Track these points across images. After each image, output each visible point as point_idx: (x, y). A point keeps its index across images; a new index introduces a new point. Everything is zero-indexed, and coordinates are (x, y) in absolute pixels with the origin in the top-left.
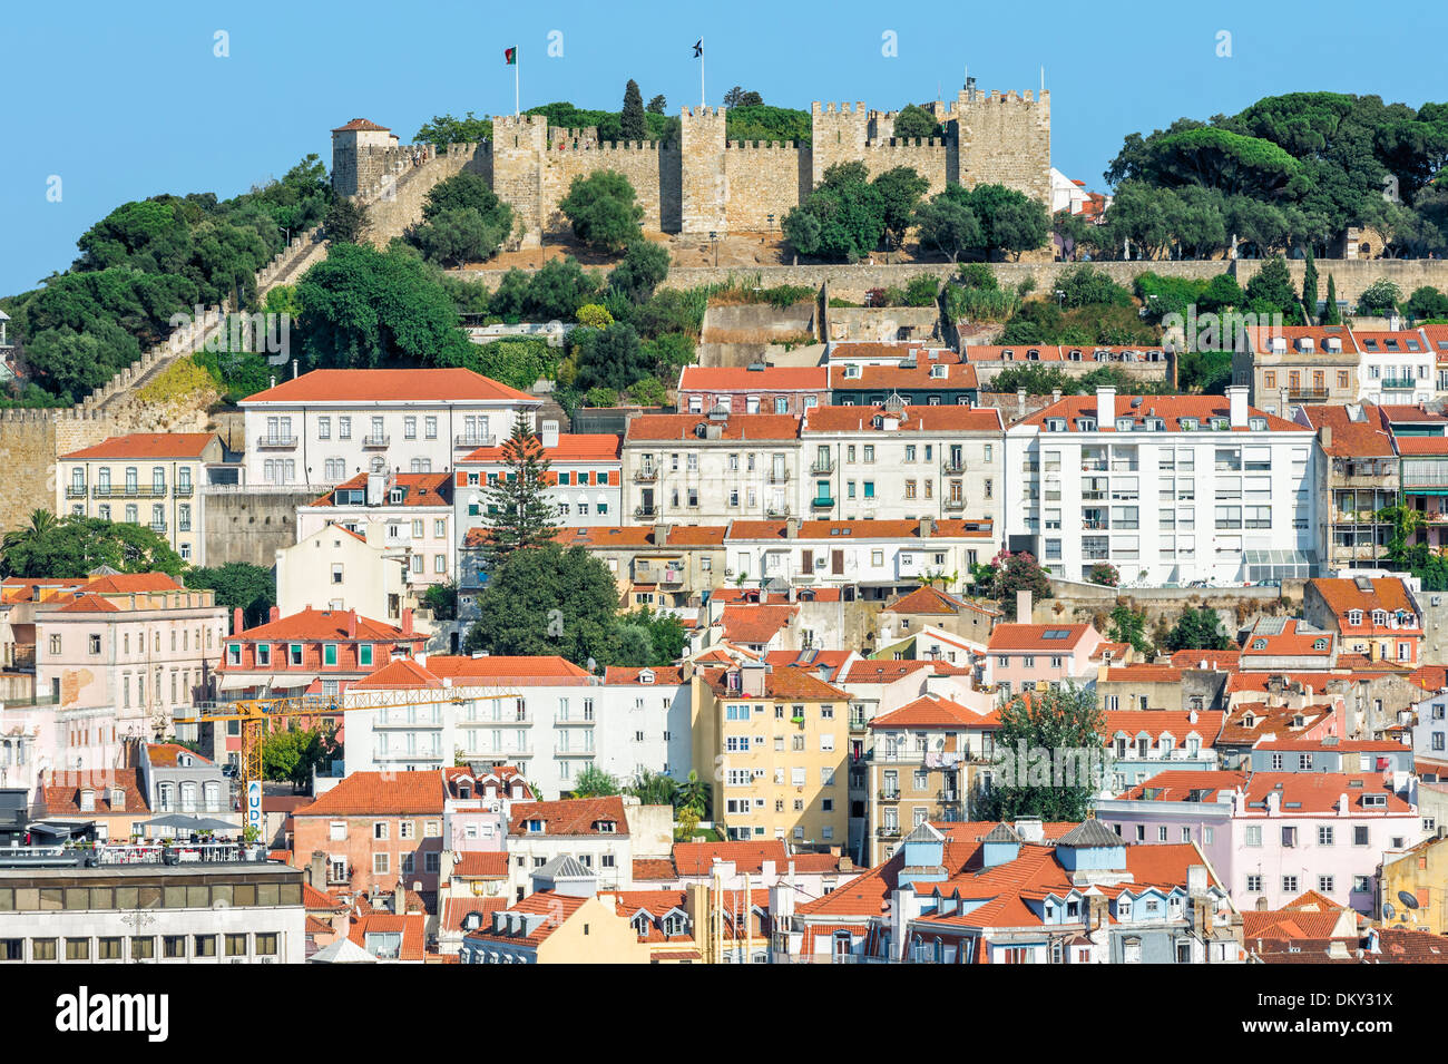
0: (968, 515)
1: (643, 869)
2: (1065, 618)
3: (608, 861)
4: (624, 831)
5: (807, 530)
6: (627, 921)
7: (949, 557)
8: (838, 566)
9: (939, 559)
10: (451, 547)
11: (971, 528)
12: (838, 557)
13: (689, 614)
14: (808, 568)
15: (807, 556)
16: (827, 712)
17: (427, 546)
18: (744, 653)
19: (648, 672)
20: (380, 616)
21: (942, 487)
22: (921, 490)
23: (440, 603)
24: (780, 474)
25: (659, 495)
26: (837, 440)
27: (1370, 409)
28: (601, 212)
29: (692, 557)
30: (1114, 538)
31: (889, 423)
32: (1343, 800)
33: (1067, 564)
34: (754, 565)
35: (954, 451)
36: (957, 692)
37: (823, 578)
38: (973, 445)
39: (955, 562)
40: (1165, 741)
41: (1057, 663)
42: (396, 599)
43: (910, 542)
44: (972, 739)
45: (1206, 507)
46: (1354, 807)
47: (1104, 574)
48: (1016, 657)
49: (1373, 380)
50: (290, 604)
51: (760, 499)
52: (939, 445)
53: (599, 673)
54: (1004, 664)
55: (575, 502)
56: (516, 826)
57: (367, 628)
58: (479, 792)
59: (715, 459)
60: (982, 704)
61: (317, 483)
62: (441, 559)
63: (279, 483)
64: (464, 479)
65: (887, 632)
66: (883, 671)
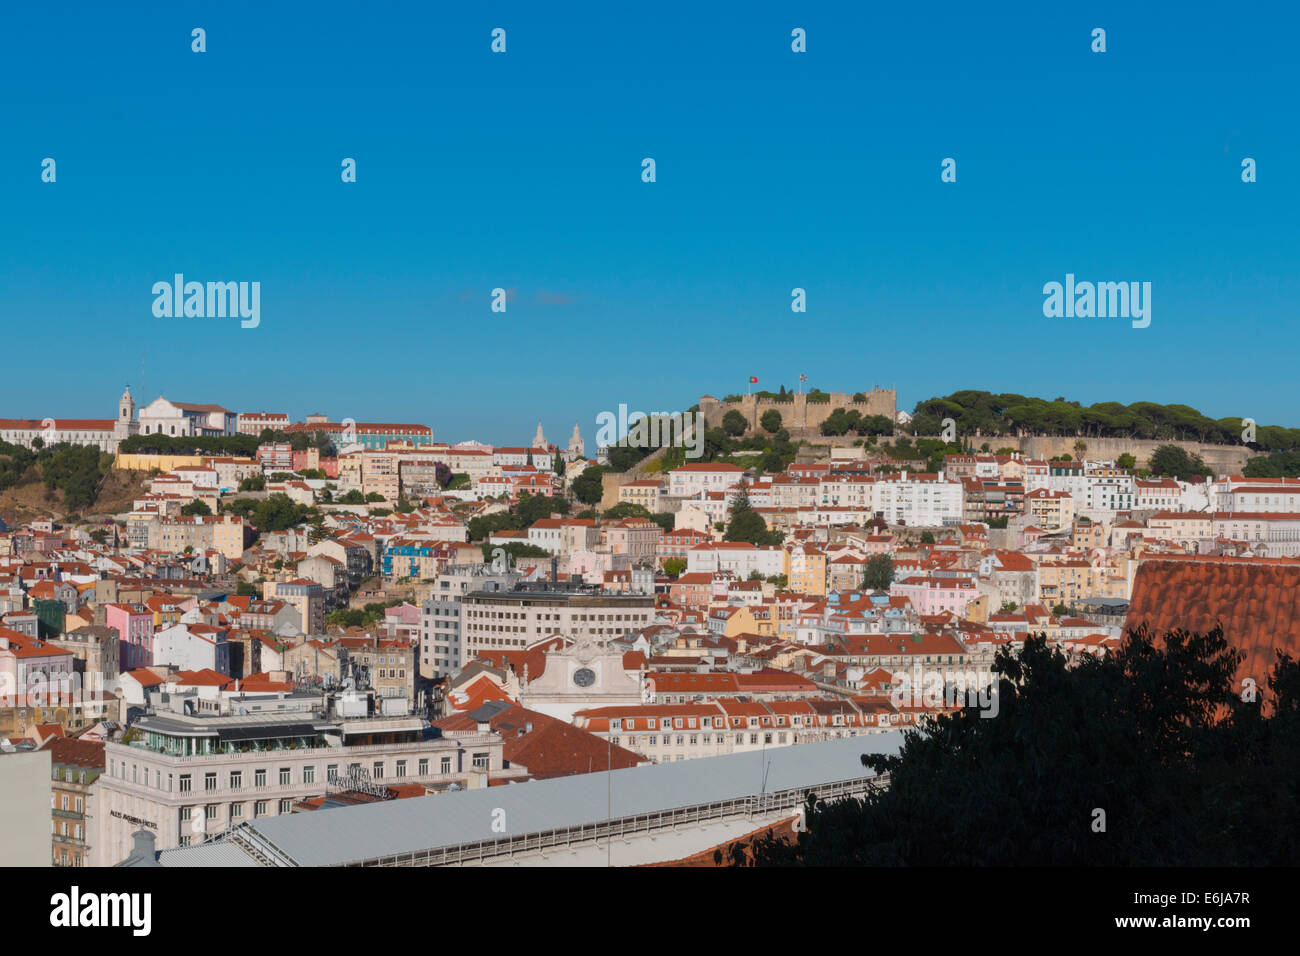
0: (865, 506)
1: (765, 600)
2: (890, 534)
3: (756, 598)
4: (760, 589)
5: (820, 509)
7: (859, 517)
8: (828, 519)
9: (856, 518)
10: (723, 512)
11: (865, 509)
12: (828, 516)
13: (785, 531)
14: (820, 519)
15: (820, 516)
16: (820, 559)
17: (717, 512)
18: (799, 542)
19: (771, 547)
20: (702, 530)
21: (858, 498)
22: (852, 498)
23: (719, 527)
24: (814, 493)
25: (781, 499)
26: (830, 485)
27: (978, 478)
28: (772, 421)
29: (788, 516)
30: (905, 512)
31: (844, 480)
32: (957, 585)
33: (892, 519)
34: (805, 518)
35: (862, 487)
36: (855, 554)
37: (824, 522)
38: (867, 486)
39: (861, 519)
40: (911, 568)
41: (884, 546)
42: (707, 526)
43: (848, 513)
44: (858, 567)
45: (931, 504)
46: (960, 587)
47: (902, 523)
48: (873, 544)
49: (980, 470)
50: (678, 527)
51: (808, 500)
52: (858, 486)
53: (758, 547)
54: (869, 546)
55: (757, 500)
56: (731, 588)
57: (698, 534)
58: (721, 578)
59: (796, 489)
60: (862, 557)
61: (689, 494)
62: (721, 516)
63: (679, 494)
64: (727, 494)
65: (839, 537)
66: (837, 548)
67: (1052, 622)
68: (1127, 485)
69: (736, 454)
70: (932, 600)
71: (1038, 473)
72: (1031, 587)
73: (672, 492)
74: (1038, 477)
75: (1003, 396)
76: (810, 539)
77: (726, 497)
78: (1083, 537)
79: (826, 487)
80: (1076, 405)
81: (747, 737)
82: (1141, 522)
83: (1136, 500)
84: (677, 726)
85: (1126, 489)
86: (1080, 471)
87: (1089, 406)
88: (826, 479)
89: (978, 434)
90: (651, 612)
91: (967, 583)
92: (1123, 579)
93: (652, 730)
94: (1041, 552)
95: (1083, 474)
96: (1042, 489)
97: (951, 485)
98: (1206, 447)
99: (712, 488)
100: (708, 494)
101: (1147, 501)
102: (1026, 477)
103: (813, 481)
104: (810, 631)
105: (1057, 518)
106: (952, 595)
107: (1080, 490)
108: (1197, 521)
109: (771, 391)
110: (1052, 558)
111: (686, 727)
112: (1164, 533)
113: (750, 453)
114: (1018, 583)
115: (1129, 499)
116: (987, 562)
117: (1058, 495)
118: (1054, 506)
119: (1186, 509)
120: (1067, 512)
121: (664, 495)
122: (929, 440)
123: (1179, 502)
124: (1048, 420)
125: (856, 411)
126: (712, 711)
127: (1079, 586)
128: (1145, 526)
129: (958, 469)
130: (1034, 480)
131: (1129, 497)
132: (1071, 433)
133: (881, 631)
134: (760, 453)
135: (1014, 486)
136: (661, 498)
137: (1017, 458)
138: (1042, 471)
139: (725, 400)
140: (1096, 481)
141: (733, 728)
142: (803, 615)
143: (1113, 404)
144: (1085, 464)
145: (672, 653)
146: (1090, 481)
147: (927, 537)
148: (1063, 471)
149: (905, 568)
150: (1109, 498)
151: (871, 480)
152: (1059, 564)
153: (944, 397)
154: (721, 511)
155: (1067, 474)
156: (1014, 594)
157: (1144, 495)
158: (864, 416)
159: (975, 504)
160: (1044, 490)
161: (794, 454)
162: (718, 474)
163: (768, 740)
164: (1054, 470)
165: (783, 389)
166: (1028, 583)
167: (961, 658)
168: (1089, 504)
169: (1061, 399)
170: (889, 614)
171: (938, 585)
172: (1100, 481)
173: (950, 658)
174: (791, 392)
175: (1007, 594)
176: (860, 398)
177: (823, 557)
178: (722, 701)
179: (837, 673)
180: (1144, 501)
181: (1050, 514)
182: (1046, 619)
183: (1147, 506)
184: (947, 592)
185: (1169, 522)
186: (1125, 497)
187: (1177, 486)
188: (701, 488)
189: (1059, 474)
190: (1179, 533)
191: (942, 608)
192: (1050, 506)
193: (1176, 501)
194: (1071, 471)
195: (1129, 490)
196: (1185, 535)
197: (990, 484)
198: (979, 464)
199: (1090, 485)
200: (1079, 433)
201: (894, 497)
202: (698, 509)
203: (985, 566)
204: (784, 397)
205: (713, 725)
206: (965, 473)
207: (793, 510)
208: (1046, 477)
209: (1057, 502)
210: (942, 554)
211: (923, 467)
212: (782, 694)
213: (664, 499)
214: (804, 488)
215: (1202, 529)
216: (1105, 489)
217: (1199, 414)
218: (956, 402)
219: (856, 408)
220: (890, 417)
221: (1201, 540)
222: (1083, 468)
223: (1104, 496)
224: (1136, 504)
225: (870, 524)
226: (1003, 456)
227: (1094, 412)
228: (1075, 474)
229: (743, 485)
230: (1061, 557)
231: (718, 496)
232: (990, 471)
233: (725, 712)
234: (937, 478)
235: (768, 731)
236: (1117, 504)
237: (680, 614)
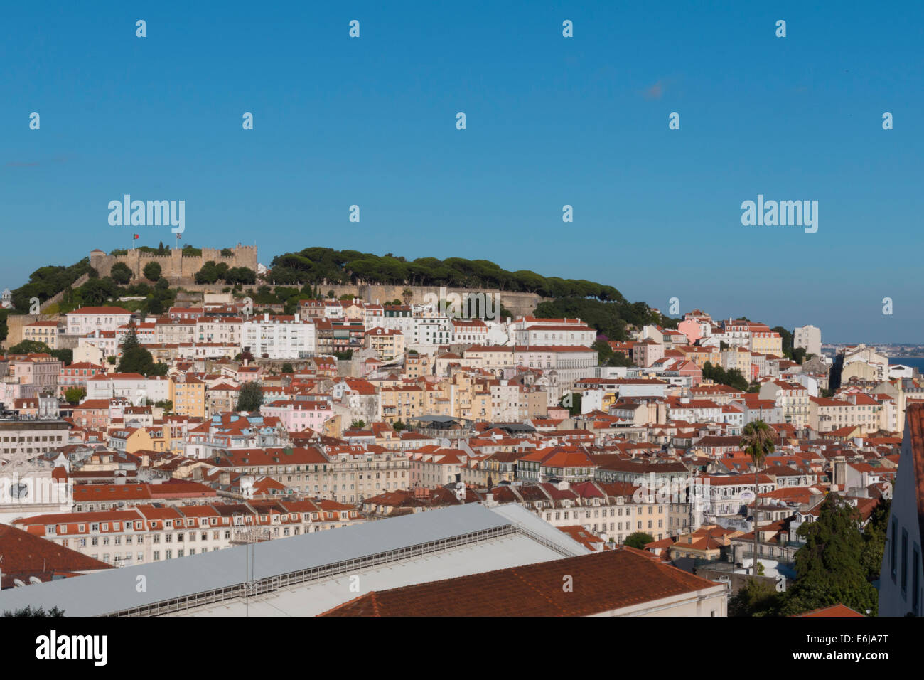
0: (235, 342)
1: (156, 422)
2: (257, 365)
3: (147, 420)
4: (151, 413)
5: (198, 345)
6: (148, 434)
7: (230, 351)
8: (204, 353)
9: (228, 352)
10: (115, 347)
11: (235, 345)
12: (204, 351)
13: (169, 363)
14: (197, 353)
15: (197, 351)
16: (200, 386)
17: (109, 348)
18: (181, 373)
19: (158, 377)
20: (97, 363)
21: (229, 335)
22: (224, 336)
23: (112, 360)
24: (191, 332)
25: (164, 336)
26: (205, 325)
27: (327, 319)
28: (153, 271)
29: (171, 351)
30: (268, 347)
31: (217, 321)
32: (316, 407)
33: (257, 353)
34: (185, 352)
35: (232, 327)
36: (229, 382)
37: (201, 356)
38: (236, 326)
39: (232, 353)
40: (277, 393)
41: (253, 376)
42: (101, 360)
43: (221, 348)
44: (232, 393)
45: (289, 341)
46: (318, 408)
47: (266, 356)
48: (244, 374)
49: (328, 312)
50: (76, 360)
51: (187, 338)
52: (228, 326)
53: (147, 377)
54: (241, 375)
55: (144, 338)
56: (126, 412)
57: (94, 366)
58: (117, 404)
59: (177, 328)
60: (236, 385)
61: (84, 333)
62: (112, 351)
63: (76, 333)
64: (118, 332)
65: (214, 368)
66: (214, 377)
67: (394, 436)
68: (445, 324)
69: (123, 299)
70: (296, 420)
71: (375, 315)
72: (375, 408)
73: (69, 331)
74: (375, 318)
75: (344, 252)
76: (190, 370)
77: (117, 335)
78: (413, 366)
79: (202, 326)
80: (402, 259)
81: (163, 537)
82: (458, 354)
83: (453, 337)
84: (103, 530)
85: (445, 327)
86: (408, 313)
87: (412, 261)
88: (201, 320)
89: (325, 283)
90: (65, 433)
91: (323, 405)
92: (448, 400)
93: (82, 533)
94: (381, 379)
95: (411, 316)
96: (378, 328)
97: (306, 325)
98: (505, 294)
99: (104, 328)
100: (101, 333)
101: (462, 337)
102: (365, 318)
103: (191, 322)
104: (198, 447)
105: (391, 352)
106: (312, 415)
107: (408, 328)
108: (502, 353)
109: (150, 246)
110: (390, 384)
111: (111, 530)
112: (477, 362)
113: (135, 298)
114: (364, 404)
115: (447, 336)
116: (339, 387)
117: (392, 332)
118: (390, 342)
119: (492, 344)
120: (399, 346)
121: (62, 334)
122: (285, 288)
123: (487, 338)
124: (381, 272)
125: (225, 264)
126: (132, 516)
127: (413, 407)
128: (462, 357)
129: (310, 311)
130: (372, 320)
131: (447, 334)
132: (400, 282)
133: (258, 446)
134: (144, 298)
135: (357, 325)
136: (59, 336)
137: (358, 303)
138: (378, 313)
139: (112, 253)
140: (421, 321)
141: (151, 529)
142: (191, 434)
143: (432, 259)
144: (412, 308)
145: (87, 468)
146: (416, 321)
147: (287, 368)
148: (395, 313)
149: (271, 393)
150: (431, 335)
151: (239, 321)
152: (397, 389)
153: (296, 253)
154: (113, 347)
155: (398, 316)
156: (362, 414)
157: (459, 333)
158: (231, 267)
159: (326, 340)
160: (381, 329)
161: (173, 299)
162: (109, 316)
163: (181, 539)
164: (388, 313)
165: (161, 245)
166: (372, 404)
167: (325, 467)
168: (416, 340)
169: (390, 255)
170: (264, 431)
171: (300, 407)
172: (424, 321)
173: (316, 467)
174: (168, 247)
175: (355, 414)
176: (226, 253)
177: (202, 385)
178: (138, 506)
179: (231, 481)
180: (459, 337)
181: (385, 348)
182: (390, 434)
183: (461, 341)
184: (308, 412)
185: (481, 354)
186: (444, 334)
187: (485, 325)
188: (94, 328)
189: (391, 315)
190: (488, 362)
191: (304, 425)
192: (385, 342)
193: (484, 337)
194: (401, 313)
195: (447, 328)
196: (493, 365)
197: (338, 324)
198: (327, 308)
199: (416, 324)
200: (406, 282)
201: (259, 334)
202: (92, 345)
203: (337, 391)
204: (163, 251)
205: (135, 528)
206: (316, 315)
207: (175, 346)
208: (382, 318)
209: (391, 339)
210: (302, 382)
211: (281, 310)
212: (189, 501)
213: (62, 337)
214: (183, 327)
215: (505, 359)
216: (428, 327)
217: (499, 267)
218: (306, 256)
219: (224, 261)
220: (252, 269)
221: (506, 368)
222: (410, 311)
223: (428, 334)
224: (453, 340)
225: (240, 357)
226: (346, 301)
227: (418, 266)
228: (405, 315)
229: (131, 325)
230: (398, 383)
231: (111, 334)
232: (336, 313)
233: (144, 516)
234: (294, 319)
235: (180, 531)
236: (438, 340)
237: (84, 435)
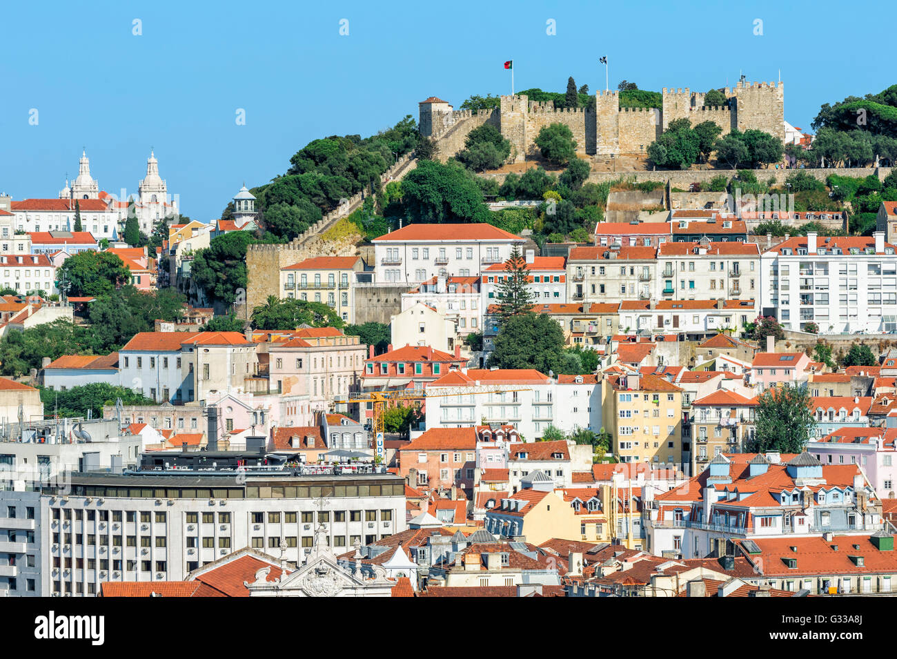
0: (742, 298)
1: (577, 477)
2: (791, 350)
4: (568, 458)
5: (661, 306)
7: (732, 319)
8: (676, 324)
9: (727, 320)
10: (479, 314)
11: (744, 304)
12: (676, 319)
13: (600, 348)
14: (661, 324)
15: (660, 318)
16: (671, 398)
17: (468, 314)
19: (579, 378)
20: (444, 348)
21: (729, 283)
22: (718, 284)
23: (474, 342)
24: (646, 276)
25: (586, 287)
26: (676, 260)
28: (556, 144)
29: (602, 319)
30: (816, 309)
31: (702, 252)
33: (793, 322)
34: (634, 322)
35: (736, 265)
36: (736, 388)
37: (669, 330)
38: (744, 264)
39: (736, 322)
41: (787, 373)
42: (451, 341)
43: (712, 311)
44: (743, 413)
45: (863, 294)
47: (810, 328)
48: (767, 370)
50: (398, 342)
51: (636, 290)
52: (728, 262)
53: (554, 377)
54: (760, 373)
55: (543, 291)
56: (513, 456)
57: (437, 356)
58: (493, 438)
59: (613, 269)
60: (749, 395)
61: (414, 283)
62: (476, 321)
63: (394, 283)
64: (486, 279)
65: (701, 357)
66: (699, 378)
69: (495, 207)
70: (889, 471)
73: (381, 280)
76: (645, 362)
77: (484, 286)
79: (669, 264)
88: (667, 250)
99: (456, 269)
100: (450, 280)
103: (644, 254)
113: (526, 204)
121: (365, 285)
125: (713, 124)
134: (537, 203)
136: (358, 290)
139: (467, 106)
147: (860, 354)
151: (753, 251)
154: (476, 313)
158: (727, 132)
161: (602, 204)
162: (466, 245)
165: (571, 83)
174: (586, 88)
176: (717, 100)
177: (677, 396)
188: (434, 270)
201: (795, 281)
202: (434, 309)
204: (576, 98)
207: (613, 309)
211: (838, 225)
213: (366, 291)
214: (628, 267)
219: (711, 119)
220: (773, 135)
225: (749, 332)
229: (515, 263)
231: (470, 284)
